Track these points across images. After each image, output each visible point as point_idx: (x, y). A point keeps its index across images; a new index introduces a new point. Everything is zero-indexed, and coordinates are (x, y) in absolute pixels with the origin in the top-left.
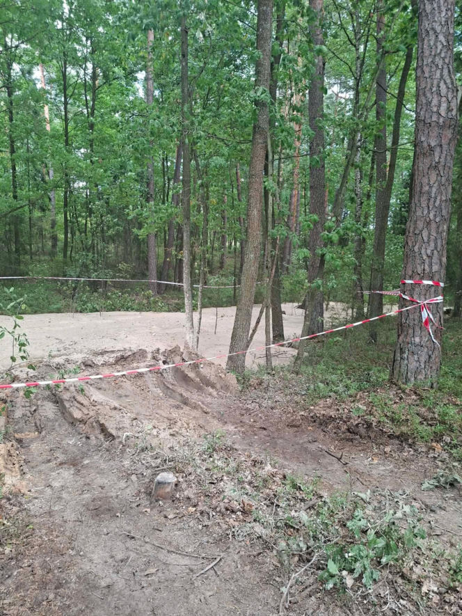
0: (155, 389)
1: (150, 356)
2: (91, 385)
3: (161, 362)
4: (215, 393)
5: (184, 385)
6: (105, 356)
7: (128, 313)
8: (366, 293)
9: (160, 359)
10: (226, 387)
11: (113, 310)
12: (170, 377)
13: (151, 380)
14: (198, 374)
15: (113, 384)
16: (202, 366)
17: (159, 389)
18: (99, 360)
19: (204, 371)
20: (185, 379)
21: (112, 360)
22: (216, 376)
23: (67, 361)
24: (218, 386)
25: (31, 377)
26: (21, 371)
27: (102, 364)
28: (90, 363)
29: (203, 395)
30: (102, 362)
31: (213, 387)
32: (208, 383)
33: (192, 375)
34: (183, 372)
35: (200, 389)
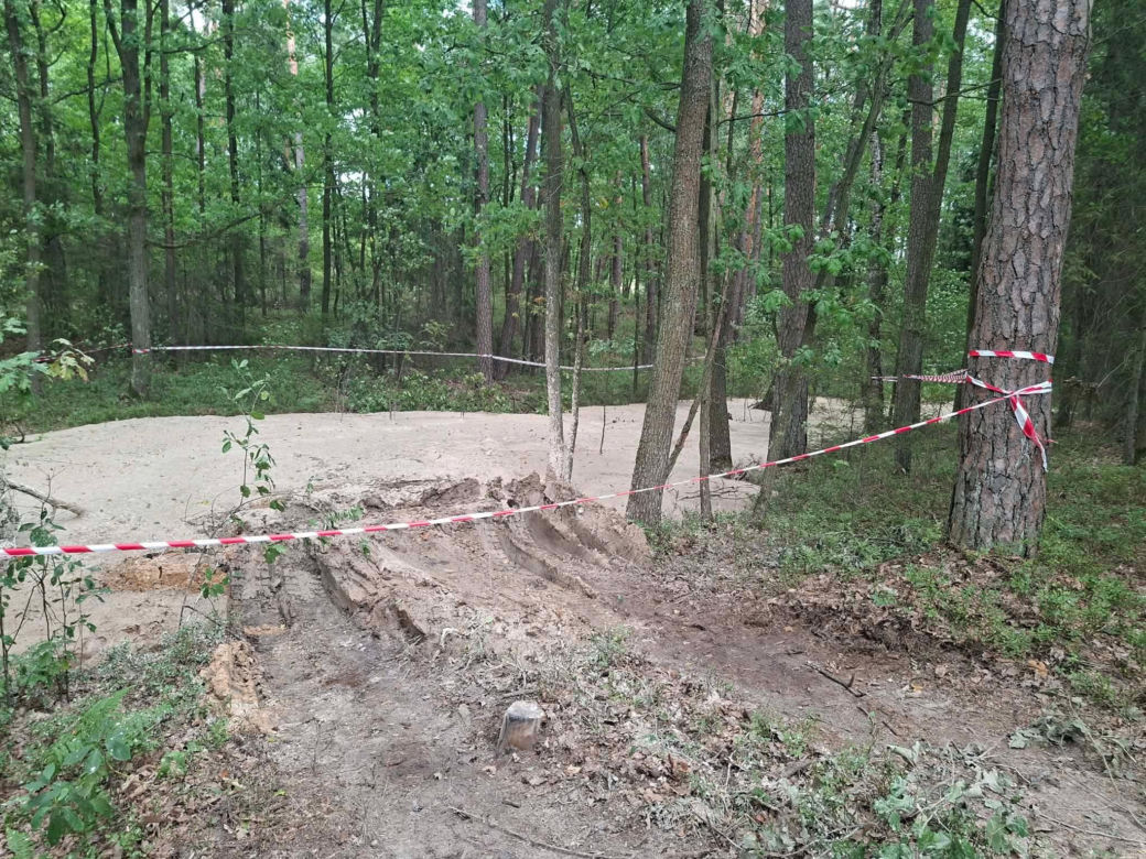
0: (494, 552)
1: (483, 491)
2: (380, 541)
3: (504, 503)
4: (605, 561)
5: (547, 546)
6: (403, 490)
7: (439, 414)
8: (889, 380)
9: (503, 498)
10: (627, 551)
11: (413, 408)
12: (521, 530)
13: (486, 536)
14: (574, 526)
15: (419, 540)
16: (581, 511)
17: (501, 552)
18: (393, 498)
19: (585, 519)
20: (550, 534)
21: (416, 498)
22: (608, 529)
23: (336, 497)
24: (612, 548)
25: (271, 525)
26: (254, 515)
27: (398, 505)
28: (376, 501)
29: (584, 564)
30: (397, 501)
31: (602, 549)
32: (593, 542)
33: (562, 527)
34: (546, 521)
35: (577, 553)
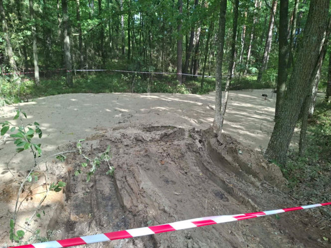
0: (194, 168)
1: (187, 134)
2: (141, 165)
3: (197, 141)
4: (258, 184)
5: (220, 165)
6: (152, 133)
9: (197, 139)
10: (271, 179)
12: (206, 155)
13: (190, 158)
14: (236, 159)
15: (160, 164)
16: (240, 152)
17: (198, 168)
18: (147, 136)
19: (243, 156)
20: (221, 160)
21: (157, 137)
22: (257, 164)
23: (124, 135)
24: (261, 177)
25: (94, 149)
26: (87, 144)
27: (150, 140)
28: (141, 138)
29: (244, 181)
30: (150, 138)
31: (255, 175)
32: (249, 171)
33: (229, 158)
34: (219, 154)
35: (238, 174)
